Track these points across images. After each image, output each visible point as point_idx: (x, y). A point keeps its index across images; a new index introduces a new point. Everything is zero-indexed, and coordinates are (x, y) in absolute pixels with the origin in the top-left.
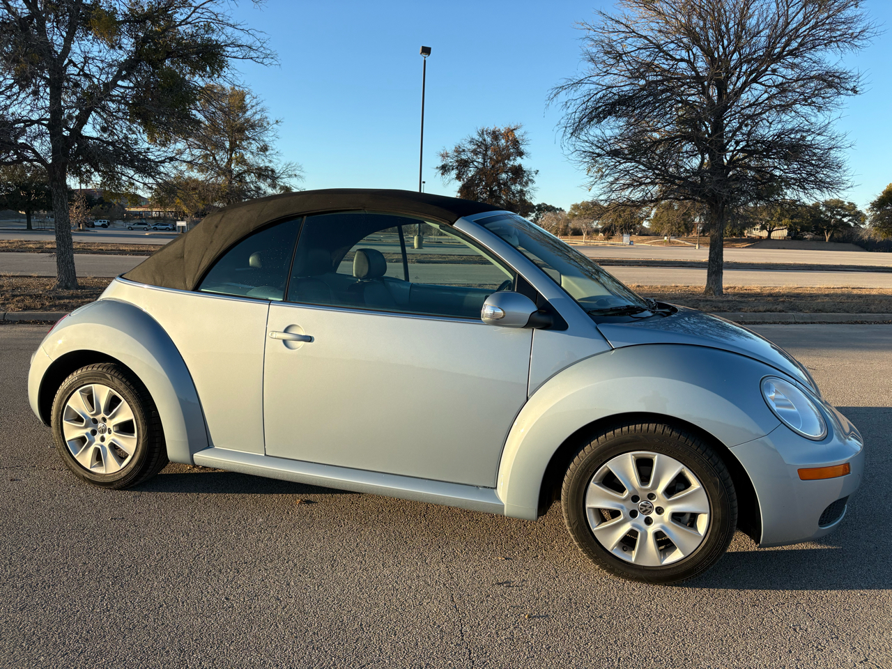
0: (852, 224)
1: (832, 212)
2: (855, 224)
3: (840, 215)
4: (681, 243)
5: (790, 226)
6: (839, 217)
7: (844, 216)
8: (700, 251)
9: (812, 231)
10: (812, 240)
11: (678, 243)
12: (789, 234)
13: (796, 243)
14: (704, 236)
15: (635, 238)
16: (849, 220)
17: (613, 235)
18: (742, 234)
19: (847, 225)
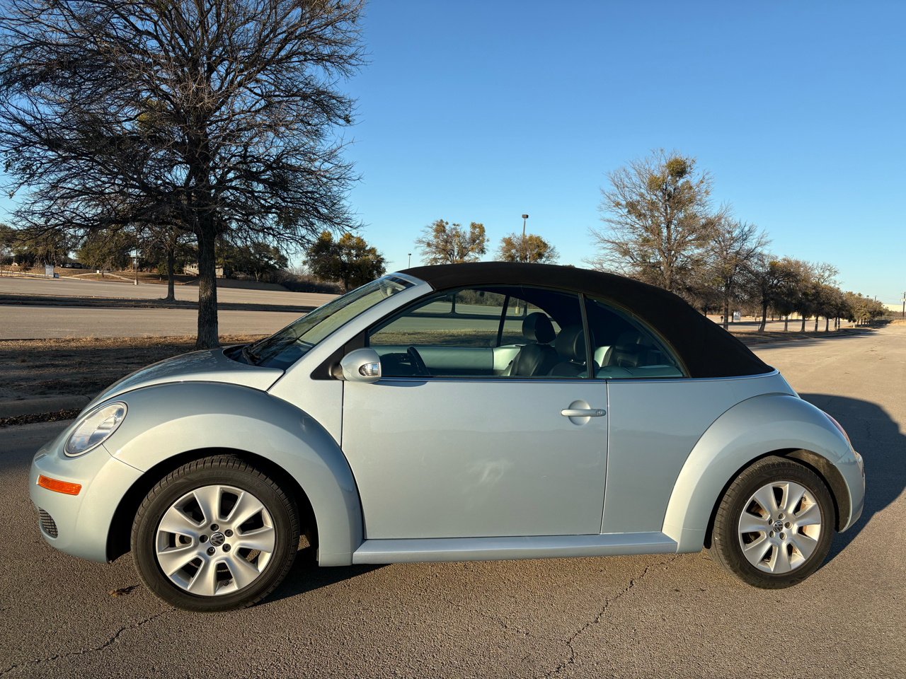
0: (277, 267)
1: (260, 255)
2: (280, 267)
3: (267, 257)
4: (116, 278)
5: (226, 265)
6: (266, 260)
7: (271, 259)
8: (138, 287)
9: (245, 272)
10: (244, 279)
11: (113, 278)
12: (224, 273)
13: (231, 281)
14: (141, 271)
15: (59, 270)
16: (275, 263)
17: (32, 266)
18: (181, 271)
19: (273, 267)
